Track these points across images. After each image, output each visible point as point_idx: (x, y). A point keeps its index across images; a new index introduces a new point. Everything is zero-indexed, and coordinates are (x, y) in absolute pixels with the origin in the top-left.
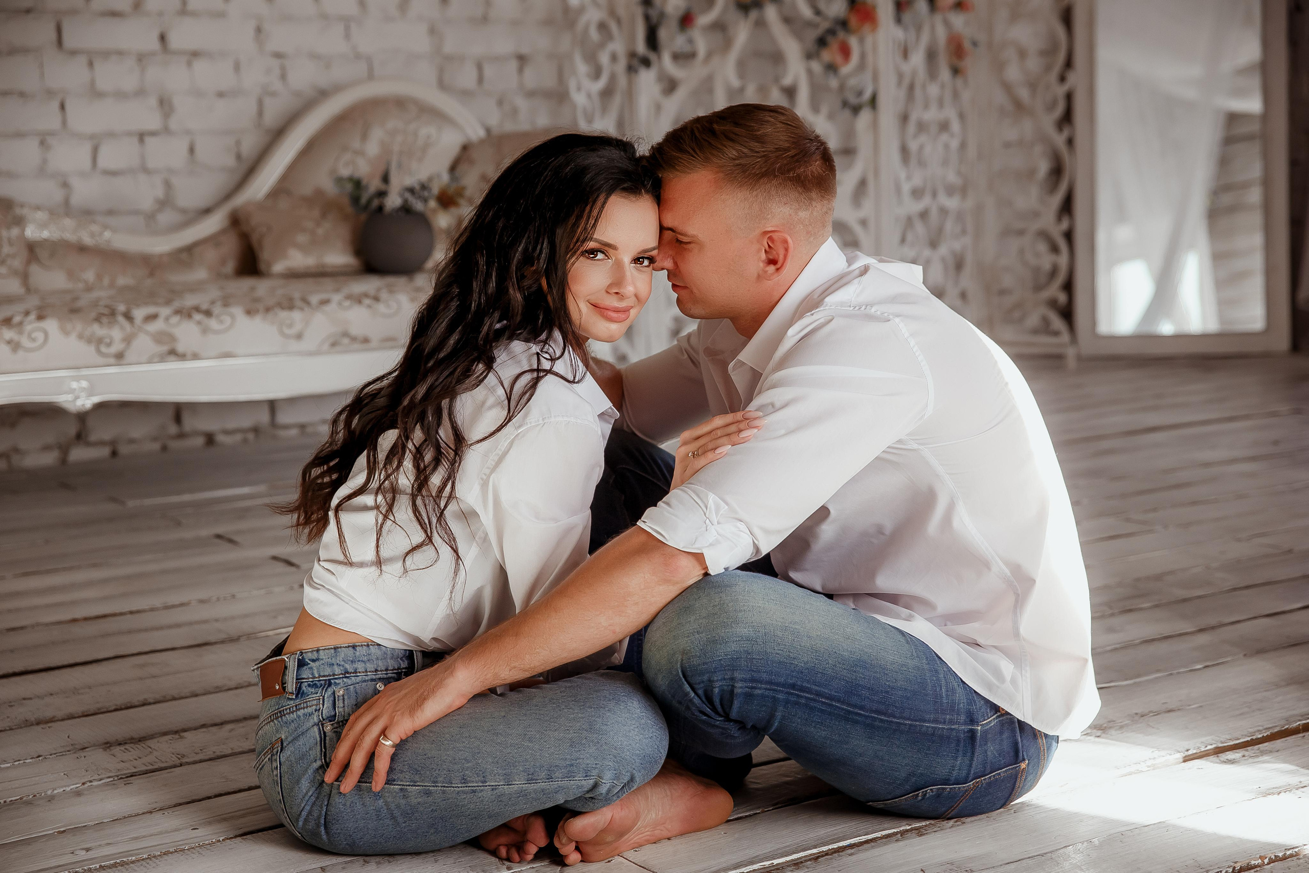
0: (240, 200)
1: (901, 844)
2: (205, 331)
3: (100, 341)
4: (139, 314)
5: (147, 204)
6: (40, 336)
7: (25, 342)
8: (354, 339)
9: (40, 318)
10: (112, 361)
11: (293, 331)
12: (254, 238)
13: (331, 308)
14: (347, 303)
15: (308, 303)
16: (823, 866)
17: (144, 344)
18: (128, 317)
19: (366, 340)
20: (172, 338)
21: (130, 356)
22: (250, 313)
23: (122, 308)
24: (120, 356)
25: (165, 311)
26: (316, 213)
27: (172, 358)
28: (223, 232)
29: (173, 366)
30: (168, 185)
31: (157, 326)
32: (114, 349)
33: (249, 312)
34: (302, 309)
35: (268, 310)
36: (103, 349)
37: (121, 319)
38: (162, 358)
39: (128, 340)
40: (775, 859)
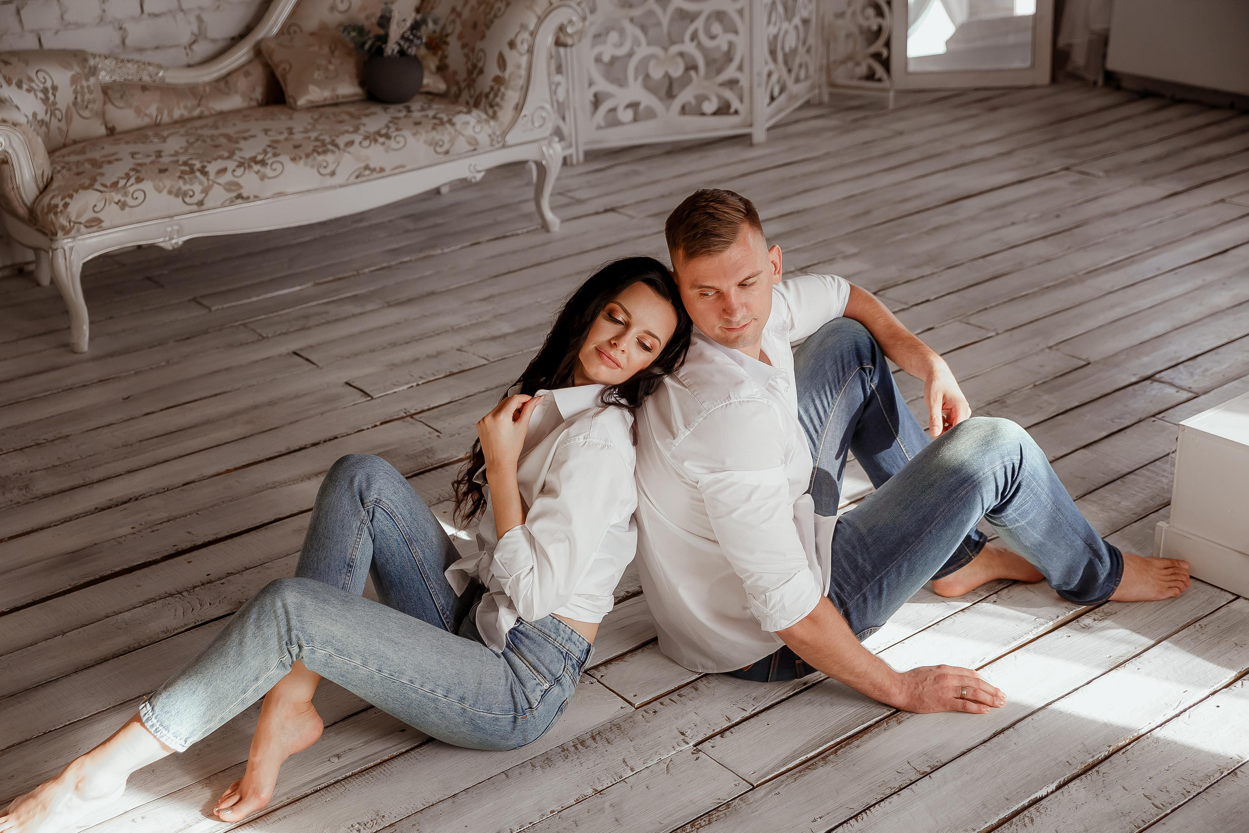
0: (260, 34)
1: (888, 733)
2: (263, 178)
3: (185, 194)
4: (212, 168)
5: (186, 39)
6: (140, 195)
7: (129, 201)
8: (373, 170)
9: (139, 180)
10: (195, 208)
11: (328, 171)
12: (278, 73)
13: (356, 147)
14: (366, 143)
15: (337, 146)
16: (842, 760)
17: (218, 194)
18: (204, 173)
19: (382, 170)
20: (238, 186)
21: (208, 203)
22: (296, 159)
23: (198, 165)
24: (200, 203)
25: (231, 165)
26: (326, 50)
27: (240, 201)
28: (249, 62)
29: (241, 207)
30: (199, 19)
31: (227, 177)
32: (195, 199)
33: (293, 159)
34: (333, 152)
35: (308, 156)
36: (187, 200)
37: (198, 174)
38: (232, 202)
39: (206, 191)
40: (808, 753)
